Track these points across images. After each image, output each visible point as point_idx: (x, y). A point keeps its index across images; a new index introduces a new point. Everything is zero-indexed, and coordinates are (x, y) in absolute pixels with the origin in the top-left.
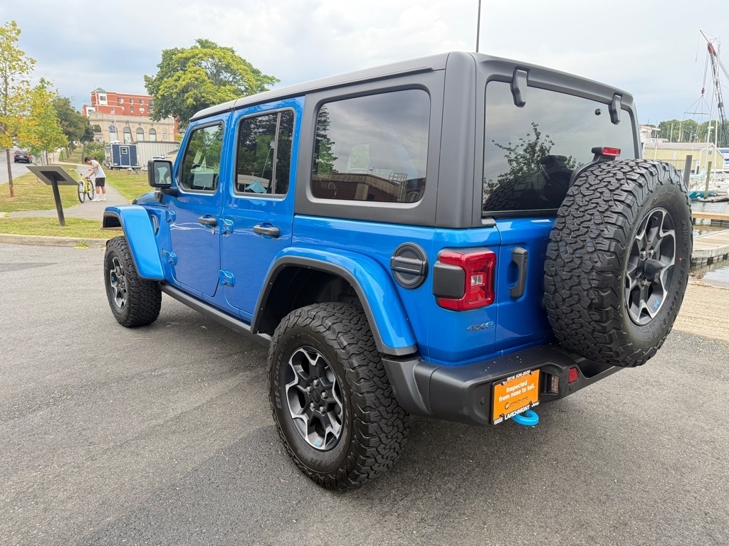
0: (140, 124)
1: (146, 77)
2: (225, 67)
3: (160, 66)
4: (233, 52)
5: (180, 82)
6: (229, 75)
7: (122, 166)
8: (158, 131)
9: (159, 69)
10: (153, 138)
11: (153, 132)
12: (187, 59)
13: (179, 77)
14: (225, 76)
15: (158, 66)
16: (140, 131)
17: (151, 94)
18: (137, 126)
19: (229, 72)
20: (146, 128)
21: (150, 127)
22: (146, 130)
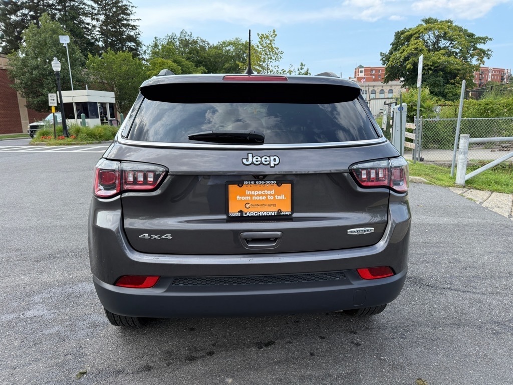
1: (381, 53)
2: (444, 36)
3: (393, 44)
4: (451, 22)
5: (404, 53)
6: (447, 41)
9: (391, 46)
10: (382, 96)
12: (411, 36)
13: (404, 50)
14: (443, 43)
15: (391, 45)
16: (374, 92)
17: (384, 64)
18: (372, 88)
19: (447, 39)
20: (378, 90)
21: (380, 88)
22: (378, 91)
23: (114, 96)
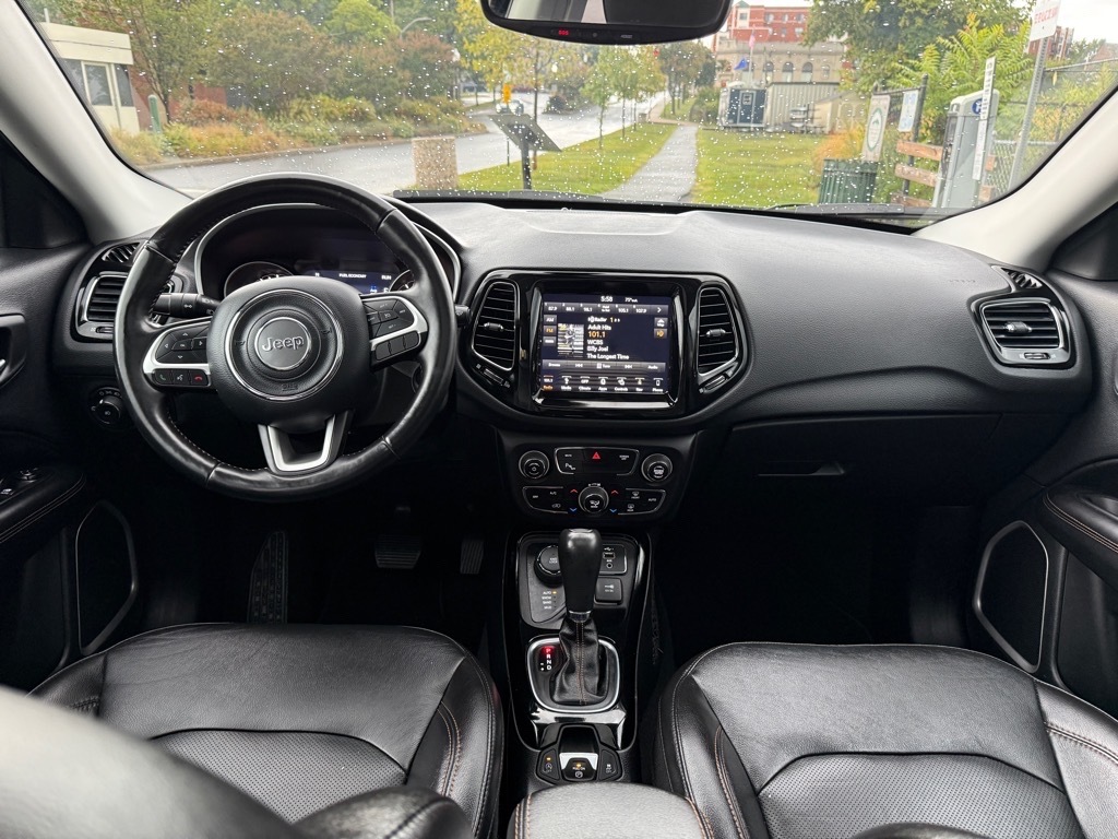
0: (790, 55)
7: (739, 124)
8: (816, 66)
10: (807, 77)
11: (808, 68)
16: (788, 69)
18: (785, 59)
20: (798, 64)
21: (804, 60)
22: (798, 66)
23: (129, 47)
